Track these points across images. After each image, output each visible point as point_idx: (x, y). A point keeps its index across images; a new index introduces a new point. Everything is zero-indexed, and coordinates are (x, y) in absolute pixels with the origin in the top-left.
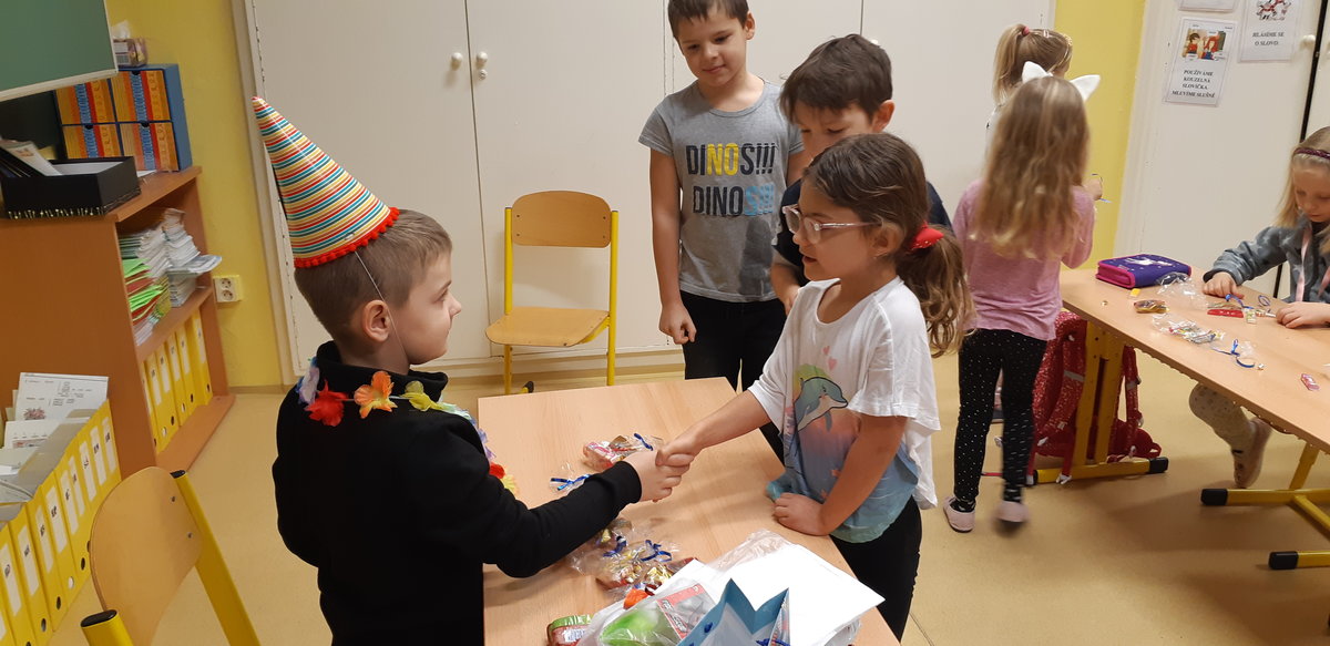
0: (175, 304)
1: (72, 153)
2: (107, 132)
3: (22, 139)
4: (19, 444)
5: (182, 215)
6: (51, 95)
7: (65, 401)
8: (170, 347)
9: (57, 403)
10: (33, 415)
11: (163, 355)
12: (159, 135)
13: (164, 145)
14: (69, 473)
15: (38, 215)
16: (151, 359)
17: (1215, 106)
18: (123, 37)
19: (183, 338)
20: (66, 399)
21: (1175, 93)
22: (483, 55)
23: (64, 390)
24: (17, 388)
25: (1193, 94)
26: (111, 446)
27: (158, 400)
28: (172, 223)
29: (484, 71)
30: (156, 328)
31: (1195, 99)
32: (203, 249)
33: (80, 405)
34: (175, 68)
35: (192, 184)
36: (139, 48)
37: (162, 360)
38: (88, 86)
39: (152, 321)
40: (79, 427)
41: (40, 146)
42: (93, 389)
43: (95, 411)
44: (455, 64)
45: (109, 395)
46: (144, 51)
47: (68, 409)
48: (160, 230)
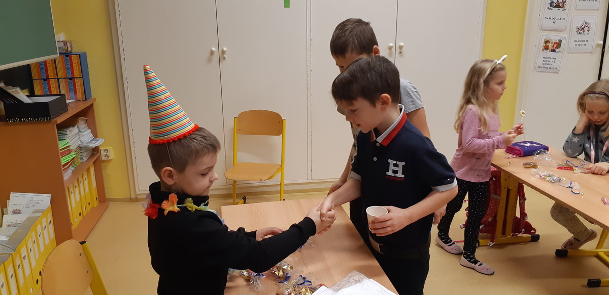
0: (82, 161)
1: (37, 92)
2: (53, 83)
3: (14, 85)
4: (9, 226)
5: (87, 120)
6: (28, 66)
7: (31, 206)
8: (80, 180)
9: (27, 206)
10: (16, 212)
11: (76, 184)
12: (77, 84)
13: (79, 88)
14: (32, 240)
15: (21, 120)
16: (71, 187)
17: (558, 73)
18: (61, 40)
19: (85, 176)
20: (31, 205)
21: (539, 67)
22: (225, 49)
23: (30, 201)
24: (9, 199)
25: (547, 68)
26: (51, 227)
27: (74, 205)
28: (82, 124)
29: (225, 56)
30: (73, 172)
31: (548, 70)
32: (95, 136)
33: (38, 207)
34: (85, 54)
35: (92, 106)
36: (69, 45)
37: (76, 186)
38: (45, 62)
39: (72, 168)
40: (37, 218)
41: (22, 89)
42: (44, 200)
43: (44, 210)
44: (212, 53)
45: (52, 202)
46: (71, 46)
47: (32, 209)
48: (76, 127)
